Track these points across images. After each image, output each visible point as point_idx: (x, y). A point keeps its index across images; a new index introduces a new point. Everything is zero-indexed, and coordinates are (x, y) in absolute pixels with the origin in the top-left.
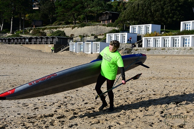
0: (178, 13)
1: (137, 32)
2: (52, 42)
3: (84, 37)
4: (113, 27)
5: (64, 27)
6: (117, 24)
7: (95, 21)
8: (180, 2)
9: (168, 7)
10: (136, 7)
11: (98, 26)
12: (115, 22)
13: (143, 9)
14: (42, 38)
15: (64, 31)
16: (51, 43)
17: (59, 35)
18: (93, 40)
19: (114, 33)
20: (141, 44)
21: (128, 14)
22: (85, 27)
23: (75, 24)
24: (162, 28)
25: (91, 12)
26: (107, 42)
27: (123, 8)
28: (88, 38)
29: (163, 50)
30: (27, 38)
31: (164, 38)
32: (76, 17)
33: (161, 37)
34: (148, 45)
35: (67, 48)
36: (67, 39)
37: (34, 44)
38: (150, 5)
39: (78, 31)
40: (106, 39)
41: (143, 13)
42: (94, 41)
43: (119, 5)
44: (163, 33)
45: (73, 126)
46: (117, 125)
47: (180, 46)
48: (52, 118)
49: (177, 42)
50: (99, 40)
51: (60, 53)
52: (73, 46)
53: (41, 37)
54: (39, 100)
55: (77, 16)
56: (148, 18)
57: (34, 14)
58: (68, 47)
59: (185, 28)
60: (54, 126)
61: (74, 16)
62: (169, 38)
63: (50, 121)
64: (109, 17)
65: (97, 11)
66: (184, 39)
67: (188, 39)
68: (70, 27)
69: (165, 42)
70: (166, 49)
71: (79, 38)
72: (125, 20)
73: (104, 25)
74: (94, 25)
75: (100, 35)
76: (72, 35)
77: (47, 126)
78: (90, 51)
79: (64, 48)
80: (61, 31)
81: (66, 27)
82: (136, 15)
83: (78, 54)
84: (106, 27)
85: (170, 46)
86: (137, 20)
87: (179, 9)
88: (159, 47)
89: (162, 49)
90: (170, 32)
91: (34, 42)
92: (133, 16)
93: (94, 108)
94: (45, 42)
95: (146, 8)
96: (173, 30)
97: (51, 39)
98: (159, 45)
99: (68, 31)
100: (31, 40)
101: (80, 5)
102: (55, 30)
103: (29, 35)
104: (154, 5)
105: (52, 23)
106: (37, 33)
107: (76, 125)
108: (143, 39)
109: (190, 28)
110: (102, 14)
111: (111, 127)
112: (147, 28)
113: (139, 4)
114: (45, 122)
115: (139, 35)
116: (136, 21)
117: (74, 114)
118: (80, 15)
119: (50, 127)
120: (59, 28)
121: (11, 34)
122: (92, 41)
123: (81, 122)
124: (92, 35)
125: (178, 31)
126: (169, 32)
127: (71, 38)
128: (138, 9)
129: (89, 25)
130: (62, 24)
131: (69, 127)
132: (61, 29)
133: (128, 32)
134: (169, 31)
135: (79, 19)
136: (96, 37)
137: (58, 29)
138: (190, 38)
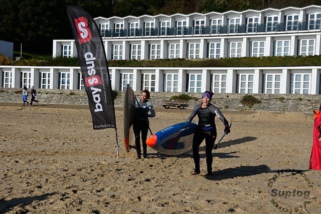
0: (47, 21)
9: (26, 7)
24: (16, 48)
29: (19, 94)
31: (20, 69)
33: (13, 68)
44: (18, 59)
47: (51, 87)
49: (47, 79)
59: (62, 53)
62: (31, 71)
66: (60, 74)
67: (67, 73)
69: (23, 78)
87: (48, 13)
88: (9, 87)
89: (16, 93)
90: (33, 59)
96: (39, 54)
98: (9, 83)
109: (70, 53)
125: (49, 57)
126: (30, 58)
134: (30, 55)
138: (70, 72)
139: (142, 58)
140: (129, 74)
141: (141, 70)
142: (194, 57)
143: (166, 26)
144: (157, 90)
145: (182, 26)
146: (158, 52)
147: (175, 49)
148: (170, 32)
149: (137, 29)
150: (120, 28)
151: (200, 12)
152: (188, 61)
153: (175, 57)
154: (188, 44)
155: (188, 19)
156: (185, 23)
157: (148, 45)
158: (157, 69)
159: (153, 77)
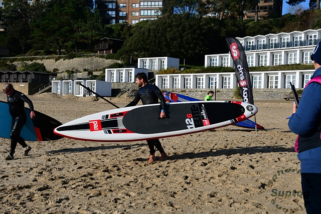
0: (201, 43)
1: (147, 67)
2: (26, 79)
3: (73, 72)
4: (115, 60)
5: (43, 58)
6: (121, 55)
7: (89, 51)
8: (203, 29)
9: (188, 34)
10: (147, 34)
11: (94, 57)
12: (117, 53)
13: (155, 36)
14: (9, 74)
15: (43, 64)
16: (23, 82)
17: (36, 70)
18: (86, 77)
19: (116, 68)
20: (153, 84)
21: (135, 42)
22: (75, 59)
23: (60, 54)
24: (181, 62)
25: (82, 37)
26: (106, 80)
27: (128, 34)
28: (79, 75)
31: (184, 76)
32: (61, 44)
33: (180, 75)
34: (163, 86)
35: (48, 88)
36: (48, 75)
38: (165, 31)
39: (64, 64)
40: (105, 76)
41: (156, 42)
42: (88, 79)
43: (122, 29)
44: (182, 69)
45: (63, 202)
46: (126, 197)
47: (204, 87)
48: (31, 190)
49: (201, 82)
50: (94, 77)
51: (38, 96)
52: (57, 86)
53: (7, 72)
54: (9, 164)
55: (63, 43)
56: (162, 49)
58: (50, 86)
59: (211, 64)
60: (34, 202)
61: (58, 43)
62: (191, 77)
63: (28, 194)
64: (110, 45)
65: (92, 36)
66: (210, 78)
67: (214, 77)
68: (53, 58)
69: (186, 82)
70: (187, 90)
71: (66, 74)
72: (131, 51)
73: (102, 57)
74: (87, 57)
75: (97, 70)
76: (56, 70)
77: (22, 202)
78: (82, 93)
79: (43, 88)
80: (39, 64)
81: (47, 59)
82: (147, 44)
83: (64, 98)
84: (105, 59)
85: (191, 88)
86: (148, 50)
87: (202, 38)
88: (177, 88)
90: (192, 69)
92: (142, 45)
93: (91, 175)
94: (14, 79)
95: (159, 34)
96: (196, 66)
97: (24, 75)
98: (177, 86)
99: (49, 64)
101: (67, 27)
102: (30, 63)
104: (170, 31)
105: (25, 52)
106: (1, 66)
107: (67, 199)
108: (157, 76)
109: (216, 64)
110: (98, 41)
111: (118, 201)
112: (161, 62)
113: (149, 29)
114: (20, 196)
115: (151, 71)
116: (146, 53)
117: (63, 184)
118: (67, 42)
119: (27, 203)
120: (36, 59)
122: (85, 79)
123: (73, 194)
124: (85, 70)
125: (202, 67)
126: (190, 68)
127: (54, 74)
128: (149, 36)
129: (80, 57)
130: (40, 54)
131: (57, 202)
132: (39, 61)
133: (136, 66)
134: (190, 66)
135: (66, 48)
136: (90, 73)
137: (34, 61)
138: (217, 76)
139: (268, 64)
140: (258, 76)
141: (267, 73)
142: (308, 62)
143: (286, 41)
144: (279, 87)
145: (299, 40)
146: (280, 60)
147: (293, 57)
148: (289, 45)
149: (264, 45)
150: (251, 44)
151: (313, 29)
152: (303, 65)
153: (293, 63)
154: (303, 53)
155: (303, 34)
156: (301, 38)
157: (273, 55)
158: (280, 73)
159: (277, 78)
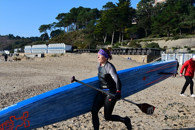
2: (146, 53)
3: (177, 48)
5: (158, 40)
7: (189, 34)
11: (192, 38)
14: (137, 49)
15: (158, 44)
17: (153, 47)
22: (179, 40)
23: (169, 37)
25: (185, 25)
28: (181, 50)
30: (124, 49)
32: (171, 30)
35: (159, 58)
36: (160, 50)
37: (130, 54)
39: (171, 43)
42: (187, 53)
50: (191, 52)
52: (165, 57)
57: (132, 28)
61: (168, 30)
65: (192, 24)
68: (164, 39)
71: (172, 50)
74: (188, 38)
75: (194, 47)
76: (165, 47)
78: (182, 62)
79: (156, 58)
80: (155, 43)
81: (160, 40)
91: (130, 53)
94: (139, 53)
97: (145, 50)
99: (162, 43)
100: (128, 50)
101: (175, 19)
102: (150, 43)
103: (127, 47)
105: (148, 36)
106: (133, 45)
118: (175, 28)
120: (155, 40)
121: (112, 46)
122: (184, 53)
124: (185, 47)
127: (164, 50)
129: (183, 38)
130: (157, 37)
132: (155, 42)
135: (174, 33)
136: (189, 49)
137: (152, 42)
